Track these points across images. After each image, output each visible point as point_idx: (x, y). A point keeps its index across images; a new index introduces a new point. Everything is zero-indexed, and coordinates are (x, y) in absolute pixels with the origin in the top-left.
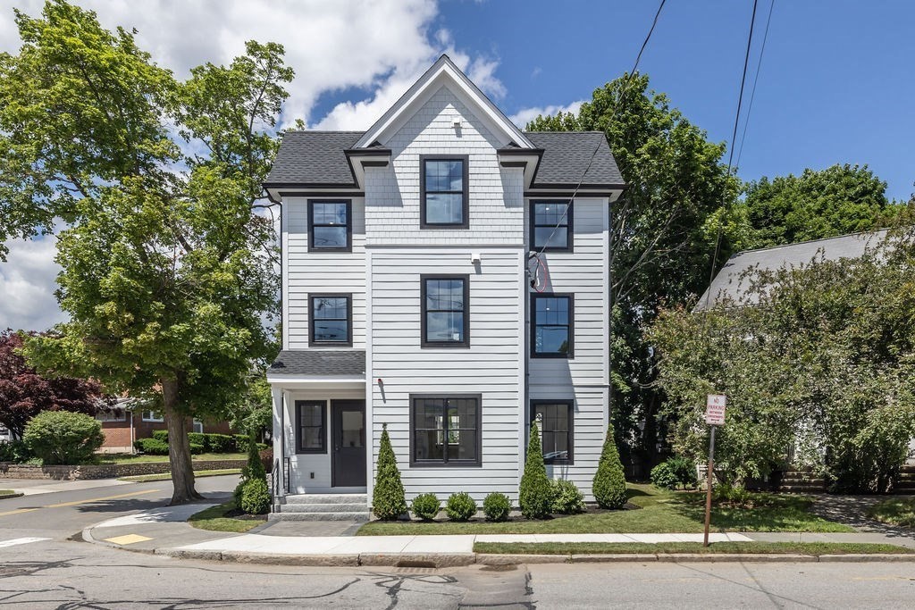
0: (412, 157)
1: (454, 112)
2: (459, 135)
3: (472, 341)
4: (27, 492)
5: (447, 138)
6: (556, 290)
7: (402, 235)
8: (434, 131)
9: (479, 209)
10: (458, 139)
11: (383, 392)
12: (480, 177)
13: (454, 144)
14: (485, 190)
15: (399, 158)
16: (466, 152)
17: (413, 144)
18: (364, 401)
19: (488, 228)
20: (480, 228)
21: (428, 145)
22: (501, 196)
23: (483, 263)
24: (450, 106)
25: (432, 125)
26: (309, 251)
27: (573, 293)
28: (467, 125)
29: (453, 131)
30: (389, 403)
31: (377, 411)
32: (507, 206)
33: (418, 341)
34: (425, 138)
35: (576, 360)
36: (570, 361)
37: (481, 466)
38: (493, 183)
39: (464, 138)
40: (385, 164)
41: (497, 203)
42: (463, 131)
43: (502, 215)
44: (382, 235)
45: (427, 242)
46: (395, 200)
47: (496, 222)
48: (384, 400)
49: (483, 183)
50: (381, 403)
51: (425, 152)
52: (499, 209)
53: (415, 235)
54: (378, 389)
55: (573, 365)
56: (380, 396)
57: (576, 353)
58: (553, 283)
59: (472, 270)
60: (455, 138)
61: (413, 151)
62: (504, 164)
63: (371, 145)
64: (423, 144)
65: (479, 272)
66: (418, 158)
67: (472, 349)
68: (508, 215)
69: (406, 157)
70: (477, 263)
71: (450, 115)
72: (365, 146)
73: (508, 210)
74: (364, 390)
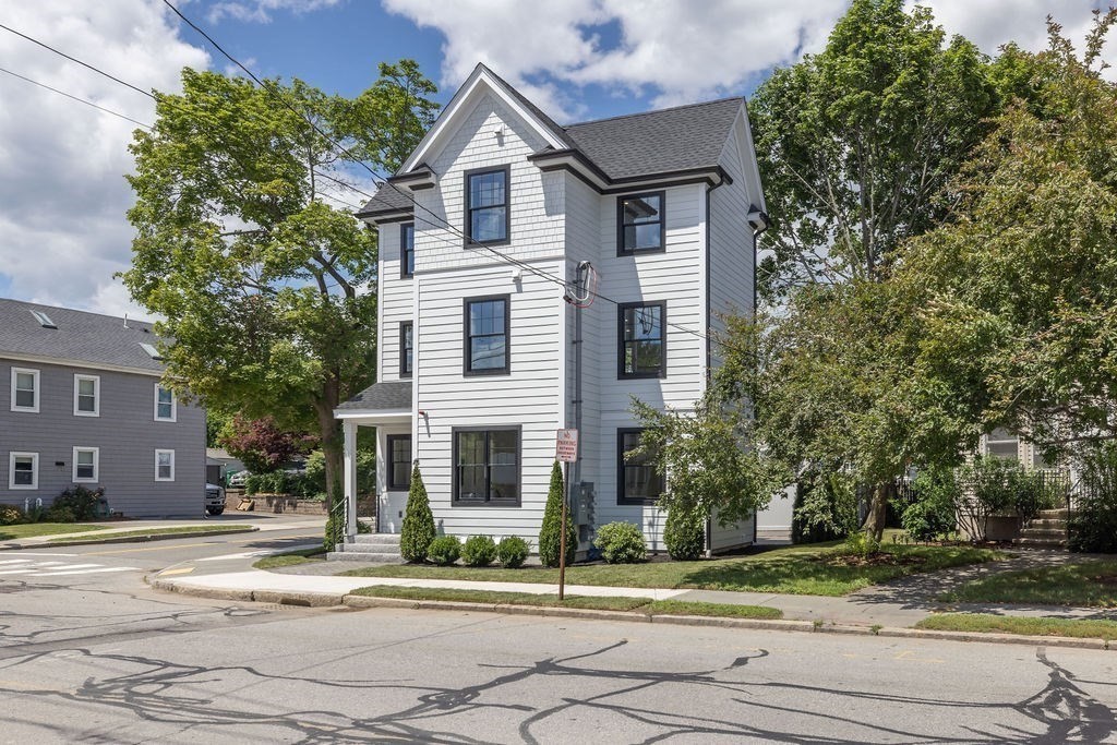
0: (457, 175)
1: (498, 120)
2: (501, 144)
3: (513, 367)
4: (263, 527)
5: (489, 149)
6: (646, 298)
7: (447, 257)
8: (478, 144)
9: (520, 221)
10: (500, 148)
11: (428, 426)
12: (522, 186)
13: (497, 155)
14: (527, 199)
15: (446, 176)
16: (508, 161)
17: (459, 161)
18: (411, 435)
19: (529, 241)
20: (522, 243)
21: (472, 159)
22: (542, 204)
23: (524, 280)
24: (493, 114)
25: (476, 138)
26: (402, 278)
27: (665, 301)
28: (509, 132)
29: (496, 141)
30: (433, 438)
31: (422, 446)
32: (548, 214)
33: (461, 370)
34: (470, 152)
35: (669, 379)
36: (662, 381)
37: (520, 506)
38: (534, 191)
39: (507, 146)
40: (431, 185)
41: (538, 212)
42: (505, 140)
43: (544, 225)
44: (430, 259)
45: (471, 263)
46: (440, 221)
47: (537, 233)
48: (429, 434)
49: (525, 192)
50: (426, 438)
51: (470, 167)
52: (541, 219)
53: (459, 256)
54: (423, 422)
55: (665, 385)
56: (424, 430)
57: (669, 371)
58: (643, 290)
59: (513, 289)
60: (497, 148)
61: (458, 168)
62: (544, 169)
63: (415, 169)
64: (467, 160)
65: (520, 291)
66: (462, 174)
67: (513, 376)
68: (550, 225)
69: (452, 175)
70: (517, 280)
71: (494, 123)
72: (409, 171)
73: (549, 218)
74: (410, 424)
